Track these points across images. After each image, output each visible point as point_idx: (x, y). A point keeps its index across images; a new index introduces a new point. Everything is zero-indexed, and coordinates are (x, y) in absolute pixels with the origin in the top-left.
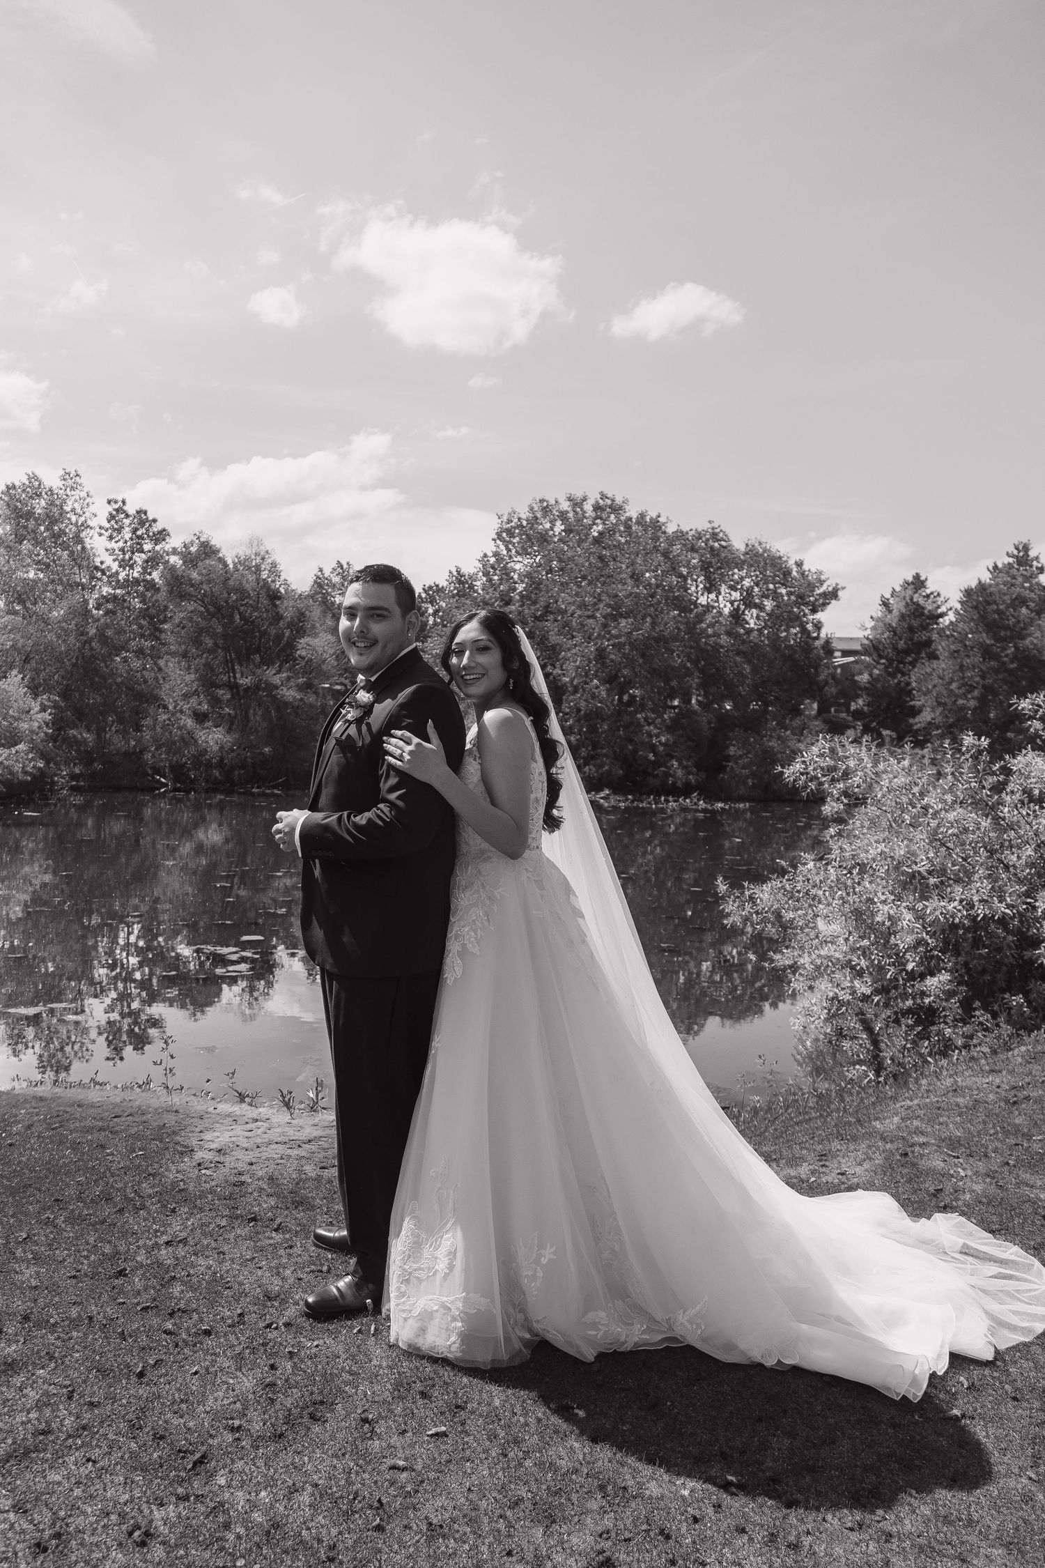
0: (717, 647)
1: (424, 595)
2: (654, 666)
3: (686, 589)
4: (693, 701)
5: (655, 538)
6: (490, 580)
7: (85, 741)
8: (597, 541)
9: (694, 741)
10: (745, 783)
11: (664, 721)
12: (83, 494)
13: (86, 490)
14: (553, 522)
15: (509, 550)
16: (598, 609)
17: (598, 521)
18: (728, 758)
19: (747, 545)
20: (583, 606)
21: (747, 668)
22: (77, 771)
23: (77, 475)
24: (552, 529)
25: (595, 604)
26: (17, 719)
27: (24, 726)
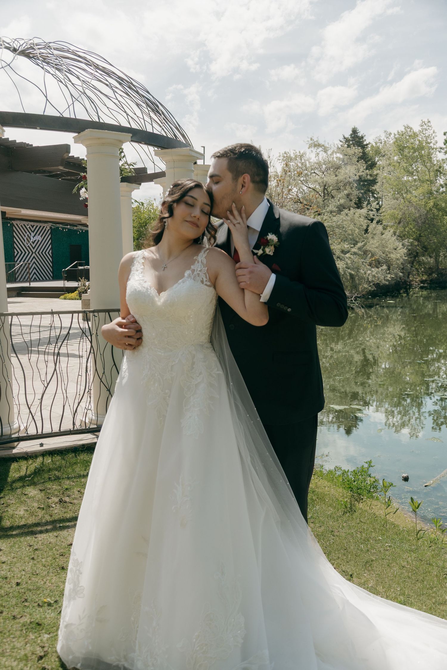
7: (429, 263)
12: (432, 132)
13: (433, 129)
22: (424, 278)
23: (429, 122)
26: (390, 253)
27: (393, 256)
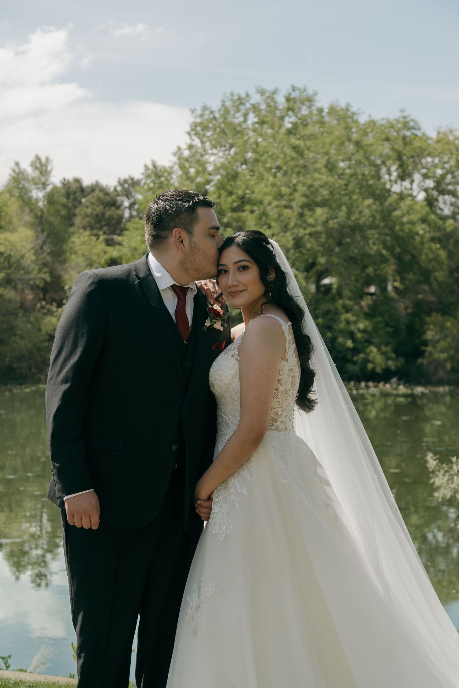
0: (412, 234)
1: (119, 188)
2: (351, 254)
3: (379, 178)
4: (390, 288)
5: (348, 128)
6: (186, 173)
8: (290, 132)
9: (391, 327)
10: (444, 367)
11: (361, 307)
14: (246, 115)
15: (202, 142)
16: (293, 200)
17: (291, 113)
18: (426, 343)
19: (439, 133)
20: (279, 196)
21: (443, 254)
24: (245, 121)
25: (291, 194)
